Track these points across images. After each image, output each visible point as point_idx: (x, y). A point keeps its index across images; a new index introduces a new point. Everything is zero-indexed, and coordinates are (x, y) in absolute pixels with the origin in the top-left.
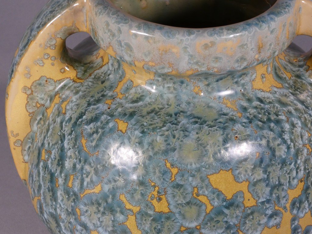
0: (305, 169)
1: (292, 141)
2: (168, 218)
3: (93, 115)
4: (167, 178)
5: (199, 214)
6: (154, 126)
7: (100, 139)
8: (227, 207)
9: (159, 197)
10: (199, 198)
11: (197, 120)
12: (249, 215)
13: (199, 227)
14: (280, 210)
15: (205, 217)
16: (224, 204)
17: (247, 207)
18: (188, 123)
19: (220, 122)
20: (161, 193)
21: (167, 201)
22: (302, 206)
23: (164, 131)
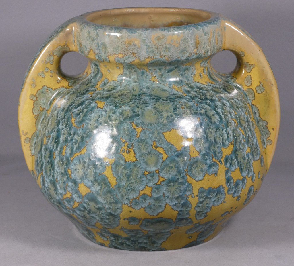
0: (234, 136)
1: (223, 114)
2: (135, 166)
3: (80, 102)
4: (133, 136)
5: (157, 161)
6: (124, 102)
7: (85, 116)
8: (178, 156)
9: (128, 150)
10: (157, 149)
11: (154, 97)
12: (194, 163)
13: (158, 171)
14: (217, 162)
15: (162, 163)
16: (176, 153)
17: (193, 157)
18: (148, 99)
19: (171, 98)
20: (129, 147)
21: (134, 152)
22: (233, 162)
23: (131, 104)
